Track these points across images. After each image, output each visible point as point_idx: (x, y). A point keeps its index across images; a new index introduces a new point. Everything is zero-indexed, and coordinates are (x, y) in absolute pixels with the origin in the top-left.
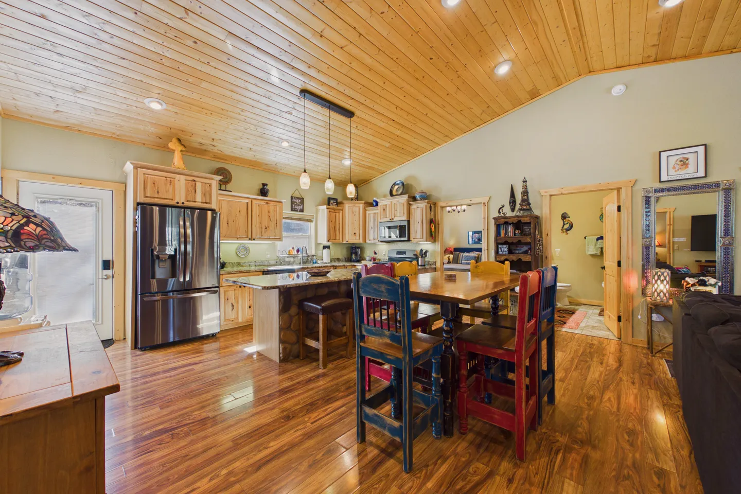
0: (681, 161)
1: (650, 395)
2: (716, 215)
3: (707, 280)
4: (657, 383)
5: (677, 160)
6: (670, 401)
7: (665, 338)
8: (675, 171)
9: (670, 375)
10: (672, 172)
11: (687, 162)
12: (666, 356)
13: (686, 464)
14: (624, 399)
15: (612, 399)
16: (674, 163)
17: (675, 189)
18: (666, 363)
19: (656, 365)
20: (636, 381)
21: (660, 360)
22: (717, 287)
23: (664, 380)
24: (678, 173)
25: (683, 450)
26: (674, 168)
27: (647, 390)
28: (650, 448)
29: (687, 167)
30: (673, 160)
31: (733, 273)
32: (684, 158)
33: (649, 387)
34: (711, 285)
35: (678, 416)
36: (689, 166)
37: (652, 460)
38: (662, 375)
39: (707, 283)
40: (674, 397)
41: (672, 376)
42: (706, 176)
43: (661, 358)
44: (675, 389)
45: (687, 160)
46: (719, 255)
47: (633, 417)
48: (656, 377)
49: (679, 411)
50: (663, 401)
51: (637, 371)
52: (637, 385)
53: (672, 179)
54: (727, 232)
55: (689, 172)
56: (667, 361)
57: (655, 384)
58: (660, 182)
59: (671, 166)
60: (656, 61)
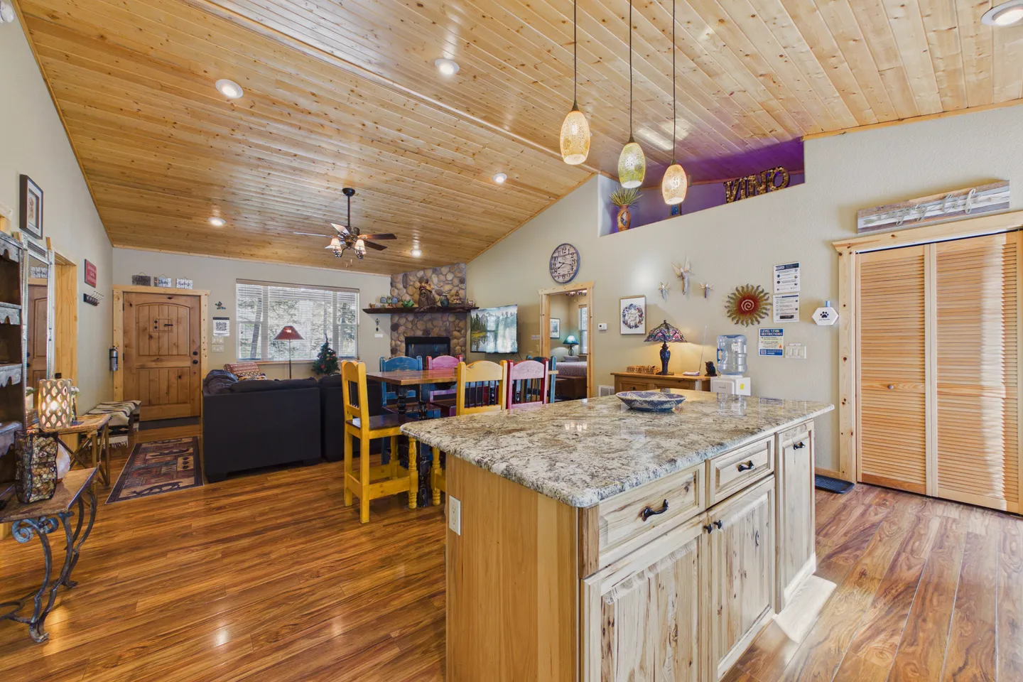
0: (30, 204)
5: (29, 200)
11: (33, 208)
17: (33, 247)
24: (30, 221)
29: (33, 216)
32: (32, 200)
42: (41, 238)
45: (33, 205)
55: (34, 224)
58: (25, 227)
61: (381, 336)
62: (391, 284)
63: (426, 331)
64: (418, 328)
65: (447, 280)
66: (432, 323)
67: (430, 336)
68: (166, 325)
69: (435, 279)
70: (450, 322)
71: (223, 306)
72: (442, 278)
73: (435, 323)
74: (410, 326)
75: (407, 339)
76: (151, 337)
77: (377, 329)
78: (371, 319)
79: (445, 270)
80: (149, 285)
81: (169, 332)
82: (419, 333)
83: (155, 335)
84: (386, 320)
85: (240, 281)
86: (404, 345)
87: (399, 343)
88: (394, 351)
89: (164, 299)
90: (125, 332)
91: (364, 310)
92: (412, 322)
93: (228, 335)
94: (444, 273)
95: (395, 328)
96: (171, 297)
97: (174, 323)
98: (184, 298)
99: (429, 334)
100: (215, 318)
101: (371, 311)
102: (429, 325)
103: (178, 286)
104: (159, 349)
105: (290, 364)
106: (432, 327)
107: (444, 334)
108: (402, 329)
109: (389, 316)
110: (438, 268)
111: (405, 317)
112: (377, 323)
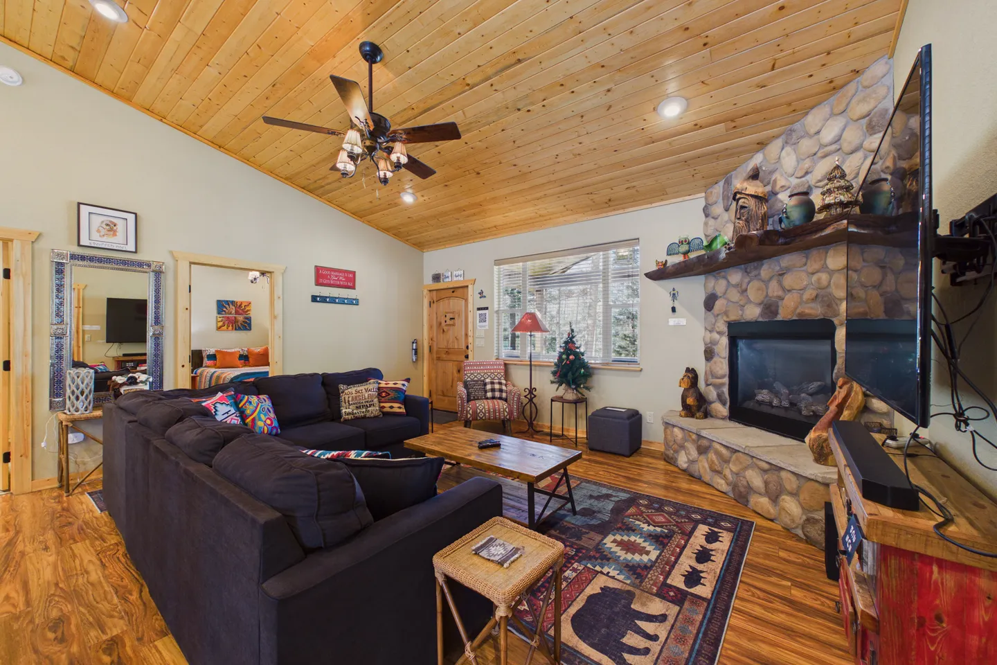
0: (107, 225)
1: (76, 551)
2: (146, 300)
3: (137, 377)
4: (82, 529)
5: (103, 222)
6: (105, 545)
7: (84, 464)
8: (100, 236)
9: (98, 510)
10: (95, 236)
11: (115, 228)
12: (87, 488)
13: (139, 609)
14: (36, 580)
15: (13, 594)
16: (99, 225)
17: (100, 260)
18: (89, 496)
19: (77, 507)
20: (50, 543)
21: (81, 497)
22: (148, 383)
23: (92, 522)
24: (105, 239)
25: (131, 595)
26: (98, 231)
27: (71, 549)
28: (91, 623)
29: (115, 235)
30: (96, 221)
31: (162, 366)
32: (111, 222)
33: (71, 541)
34: (142, 382)
35: (118, 558)
36: (117, 234)
37: (97, 638)
38: (87, 516)
39: (138, 381)
40: (109, 537)
41: (101, 511)
42: (136, 252)
43: (82, 493)
44: (108, 524)
45: (115, 226)
46: (149, 348)
47: (56, 599)
48: (80, 522)
49: (118, 550)
50: (96, 551)
51: (49, 527)
52: (53, 549)
53: (96, 246)
54: (157, 320)
55: (116, 241)
56: (90, 494)
57: (80, 533)
58: (79, 245)
59: (94, 228)
60: (72, 70)
61: (683, 322)
62: (704, 210)
63: (770, 308)
64: (749, 301)
65: (822, 146)
66: (780, 284)
67: (779, 318)
68: (451, 319)
69: (789, 160)
70: (831, 273)
71: (484, 294)
72: (806, 145)
73: (788, 281)
74: (734, 295)
75: (731, 325)
76: (444, 331)
77: (674, 310)
78: (660, 290)
79: (813, 120)
80: (440, 282)
81: (454, 325)
82: (753, 313)
83: (445, 328)
84: (694, 289)
85: (498, 262)
86: (724, 341)
87: (716, 336)
88: (709, 354)
89: (449, 293)
90: (431, 327)
91: (647, 275)
92: (736, 286)
93: (487, 328)
94: (813, 131)
95: (710, 303)
96: (454, 289)
97: (456, 317)
98: (461, 290)
99: (776, 313)
100: (479, 309)
101: (661, 274)
102: (774, 290)
103: (455, 279)
104: (448, 342)
105: (531, 365)
106: (780, 293)
107: (815, 311)
108: (719, 304)
109: (701, 279)
110: (797, 126)
111: (725, 278)
112: (674, 296)
